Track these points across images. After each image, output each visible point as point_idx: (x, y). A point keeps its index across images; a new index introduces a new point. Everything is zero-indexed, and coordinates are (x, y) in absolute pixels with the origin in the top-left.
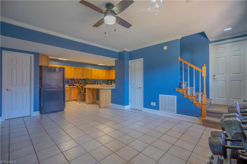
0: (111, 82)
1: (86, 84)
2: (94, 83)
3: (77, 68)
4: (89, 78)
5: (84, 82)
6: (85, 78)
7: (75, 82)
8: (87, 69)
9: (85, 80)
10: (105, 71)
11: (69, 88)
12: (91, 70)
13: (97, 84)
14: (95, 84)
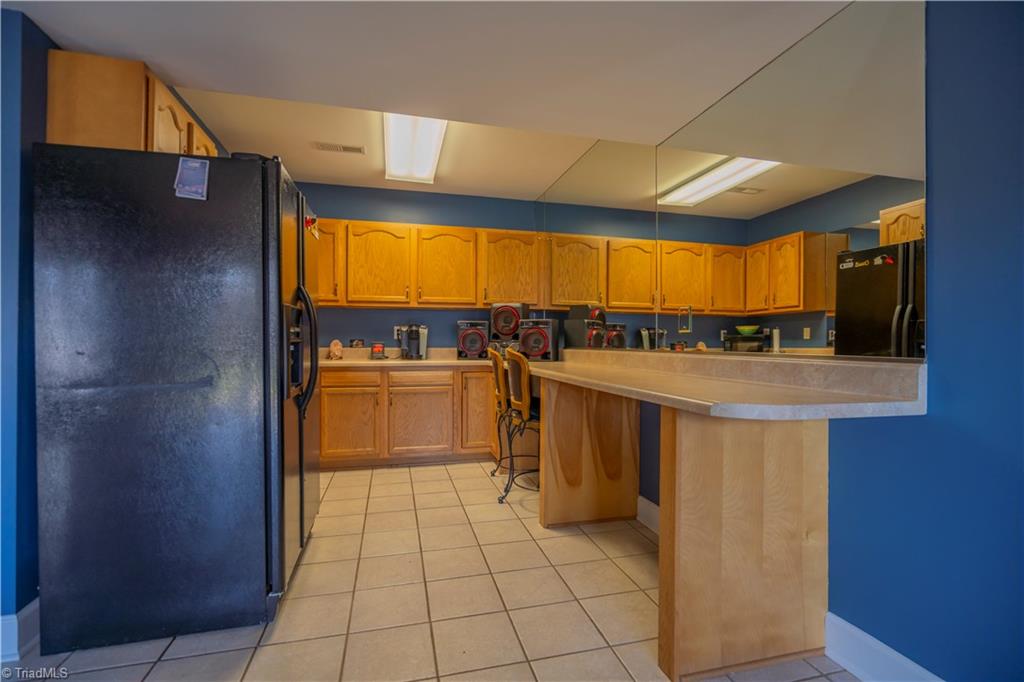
0: (759, 332)
1: (568, 345)
2: (628, 340)
3: (512, 237)
4: (593, 303)
5: (549, 333)
6: (562, 301)
7: (493, 331)
8: (577, 242)
9: (560, 315)
10: (710, 255)
11: (449, 373)
12: (608, 242)
13: (652, 345)
14: (638, 344)
